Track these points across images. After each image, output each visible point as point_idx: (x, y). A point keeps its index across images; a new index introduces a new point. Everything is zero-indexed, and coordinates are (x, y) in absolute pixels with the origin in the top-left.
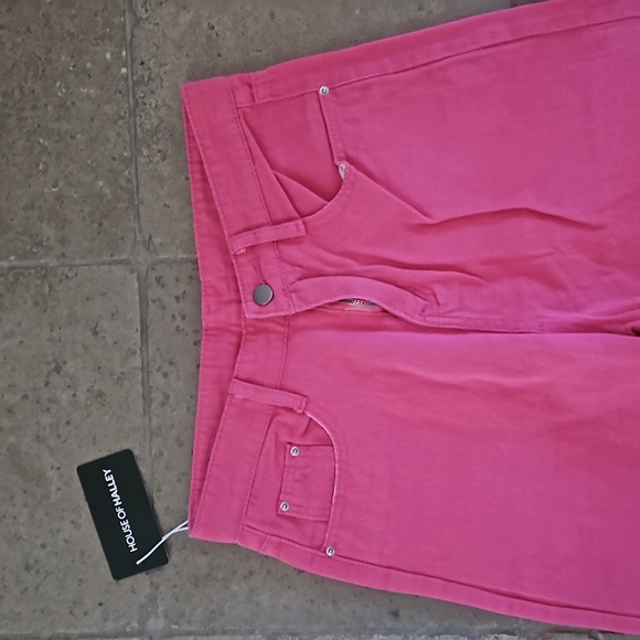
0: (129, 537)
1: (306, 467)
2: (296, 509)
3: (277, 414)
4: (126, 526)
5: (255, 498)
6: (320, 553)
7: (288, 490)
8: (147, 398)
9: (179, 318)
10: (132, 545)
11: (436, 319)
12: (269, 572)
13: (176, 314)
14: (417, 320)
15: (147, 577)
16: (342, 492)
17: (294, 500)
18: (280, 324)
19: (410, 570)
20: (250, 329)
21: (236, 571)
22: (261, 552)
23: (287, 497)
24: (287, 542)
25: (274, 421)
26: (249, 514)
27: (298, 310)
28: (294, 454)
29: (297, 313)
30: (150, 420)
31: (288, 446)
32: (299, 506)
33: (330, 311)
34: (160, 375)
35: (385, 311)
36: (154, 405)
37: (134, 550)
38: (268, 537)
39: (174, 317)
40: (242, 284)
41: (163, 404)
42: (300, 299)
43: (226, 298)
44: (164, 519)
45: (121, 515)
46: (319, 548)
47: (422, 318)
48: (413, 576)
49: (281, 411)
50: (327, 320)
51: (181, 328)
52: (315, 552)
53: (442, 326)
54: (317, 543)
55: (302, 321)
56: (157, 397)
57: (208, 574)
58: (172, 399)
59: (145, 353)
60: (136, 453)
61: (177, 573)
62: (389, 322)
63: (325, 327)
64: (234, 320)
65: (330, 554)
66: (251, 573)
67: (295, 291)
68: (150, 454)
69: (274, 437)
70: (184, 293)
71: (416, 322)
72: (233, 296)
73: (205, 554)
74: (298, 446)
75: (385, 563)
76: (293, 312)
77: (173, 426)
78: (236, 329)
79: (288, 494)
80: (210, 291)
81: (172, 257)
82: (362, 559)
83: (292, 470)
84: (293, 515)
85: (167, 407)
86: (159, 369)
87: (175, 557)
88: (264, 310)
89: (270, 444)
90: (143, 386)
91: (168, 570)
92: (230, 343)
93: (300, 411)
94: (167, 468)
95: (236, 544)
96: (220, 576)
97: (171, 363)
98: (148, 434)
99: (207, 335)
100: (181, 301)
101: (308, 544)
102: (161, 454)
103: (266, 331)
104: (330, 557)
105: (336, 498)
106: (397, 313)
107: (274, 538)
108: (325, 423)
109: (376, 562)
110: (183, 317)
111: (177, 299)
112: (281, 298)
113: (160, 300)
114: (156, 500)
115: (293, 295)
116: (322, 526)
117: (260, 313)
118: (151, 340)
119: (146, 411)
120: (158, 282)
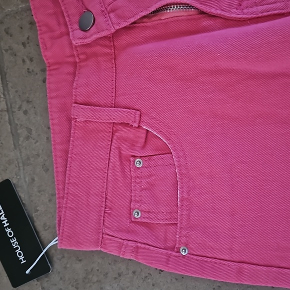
0: (18, 251)
1: (150, 176)
2: (146, 215)
3: (117, 131)
4: (14, 242)
5: (110, 209)
6: (174, 254)
7: (137, 199)
8: (15, 135)
9: (28, 61)
10: (21, 258)
11: (255, 9)
12: (134, 273)
13: (25, 58)
14: (235, 14)
15: (39, 283)
16: (185, 196)
17: (144, 207)
18: (106, 46)
19: (261, 263)
20: (82, 57)
21: (107, 274)
22: (121, 256)
23: (137, 205)
24: (143, 246)
25: (115, 137)
26: (106, 223)
27: (118, 27)
28: (138, 166)
29: (117, 31)
30: (21, 152)
31: (132, 159)
32: (149, 212)
33: (148, 24)
34: (21, 112)
35: (202, 13)
36: (21, 139)
37: (23, 262)
38: (125, 242)
39: (24, 61)
40: (68, 16)
41: (28, 138)
42: (119, 17)
43: (58, 32)
44: (44, 234)
45: (10, 234)
46: (172, 249)
47: (239, 11)
48: (265, 268)
49: (119, 127)
50: (148, 33)
51: (31, 70)
52: (170, 252)
53: (260, 15)
54: (170, 244)
55: (125, 39)
56: (23, 132)
57: (85, 278)
58: (34, 132)
59: (7, 96)
60: (14, 181)
61: (61, 279)
62: (206, 22)
63: (147, 40)
64: (68, 51)
65: (183, 254)
66: (120, 275)
67: (113, 11)
68: (26, 182)
69: (117, 151)
70: (28, 38)
71: (233, 16)
72: (63, 29)
73: (80, 260)
74: (141, 157)
75: (236, 258)
76: (113, 31)
77: (38, 155)
78: (71, 60)
79: (138, 202)
80: (44, 29)
81: (14, 8)
82: (214, 256)
83: (138, 180)
84: (145, 220)
85: (31, 140)
86: (20, 108)
87: (57, 265)
88: (88, 34)
89: (115, 159)
90: (10, 124)
91: (54, 276)
92: (68, 74)
93: (136, 125)
94: (39, 192)
95: (100, 251)
96: (95, 279)
97: (28, 102)
98: (21, 165)
99: (50, 70)
100: (27, 45)
101: (162, 246)
102: (33, 180)
103: (95, 55)
104: (184, 257)
105: (182, 201)
106: (213, 11)
107: (130, 243)
108: (160, 132)
109: (227, 257)
110: (31, 60)
111: (24, 44)
112: (100, 20)
113: (11, 48)
114: (35, 219)
115: (112, 15)
116: (172, 228)
117: (85, 38)
118: (10, 85)
119: (16, 146)
120: (7, 33)
